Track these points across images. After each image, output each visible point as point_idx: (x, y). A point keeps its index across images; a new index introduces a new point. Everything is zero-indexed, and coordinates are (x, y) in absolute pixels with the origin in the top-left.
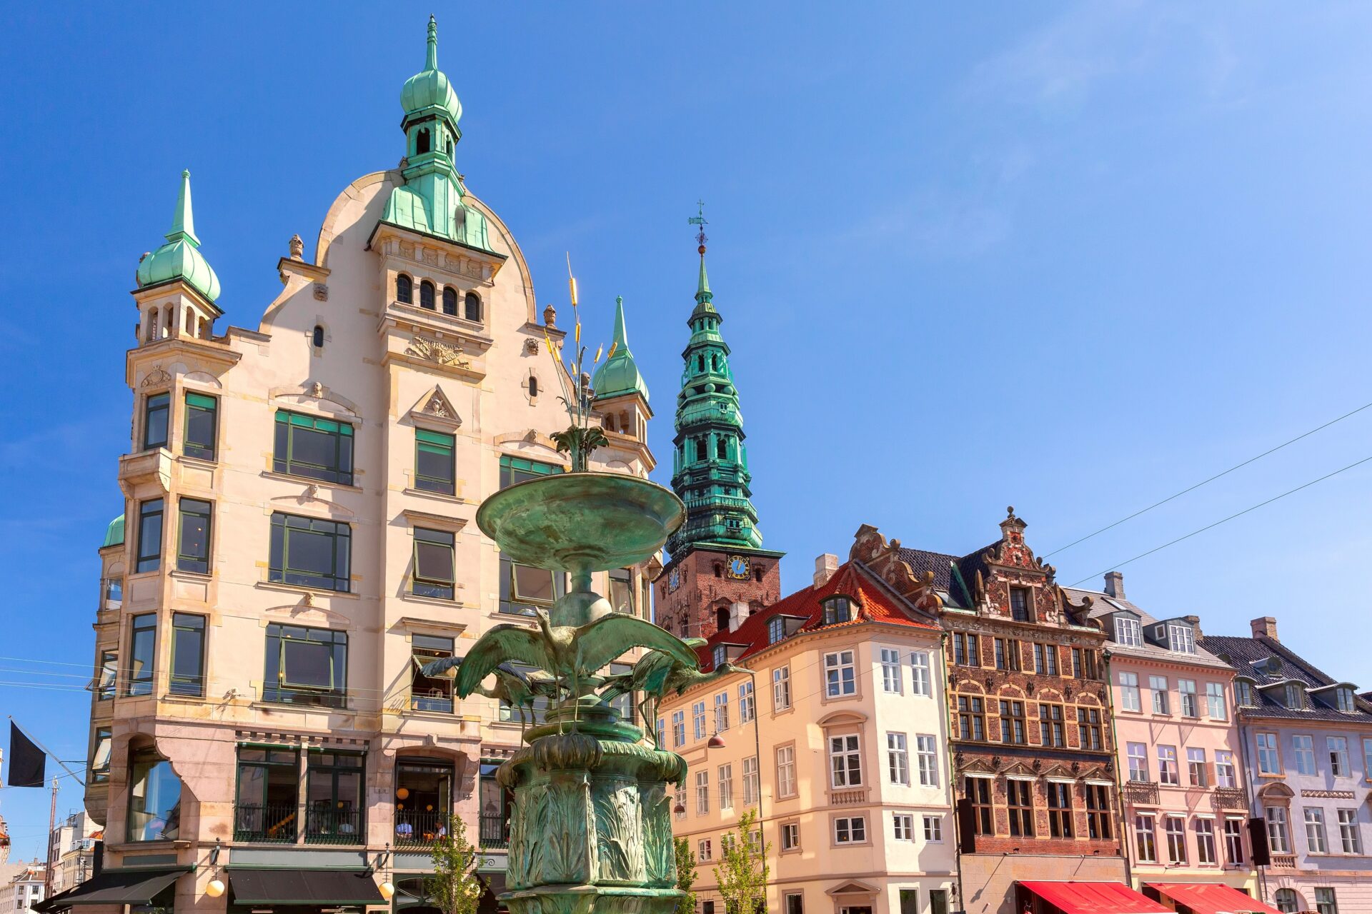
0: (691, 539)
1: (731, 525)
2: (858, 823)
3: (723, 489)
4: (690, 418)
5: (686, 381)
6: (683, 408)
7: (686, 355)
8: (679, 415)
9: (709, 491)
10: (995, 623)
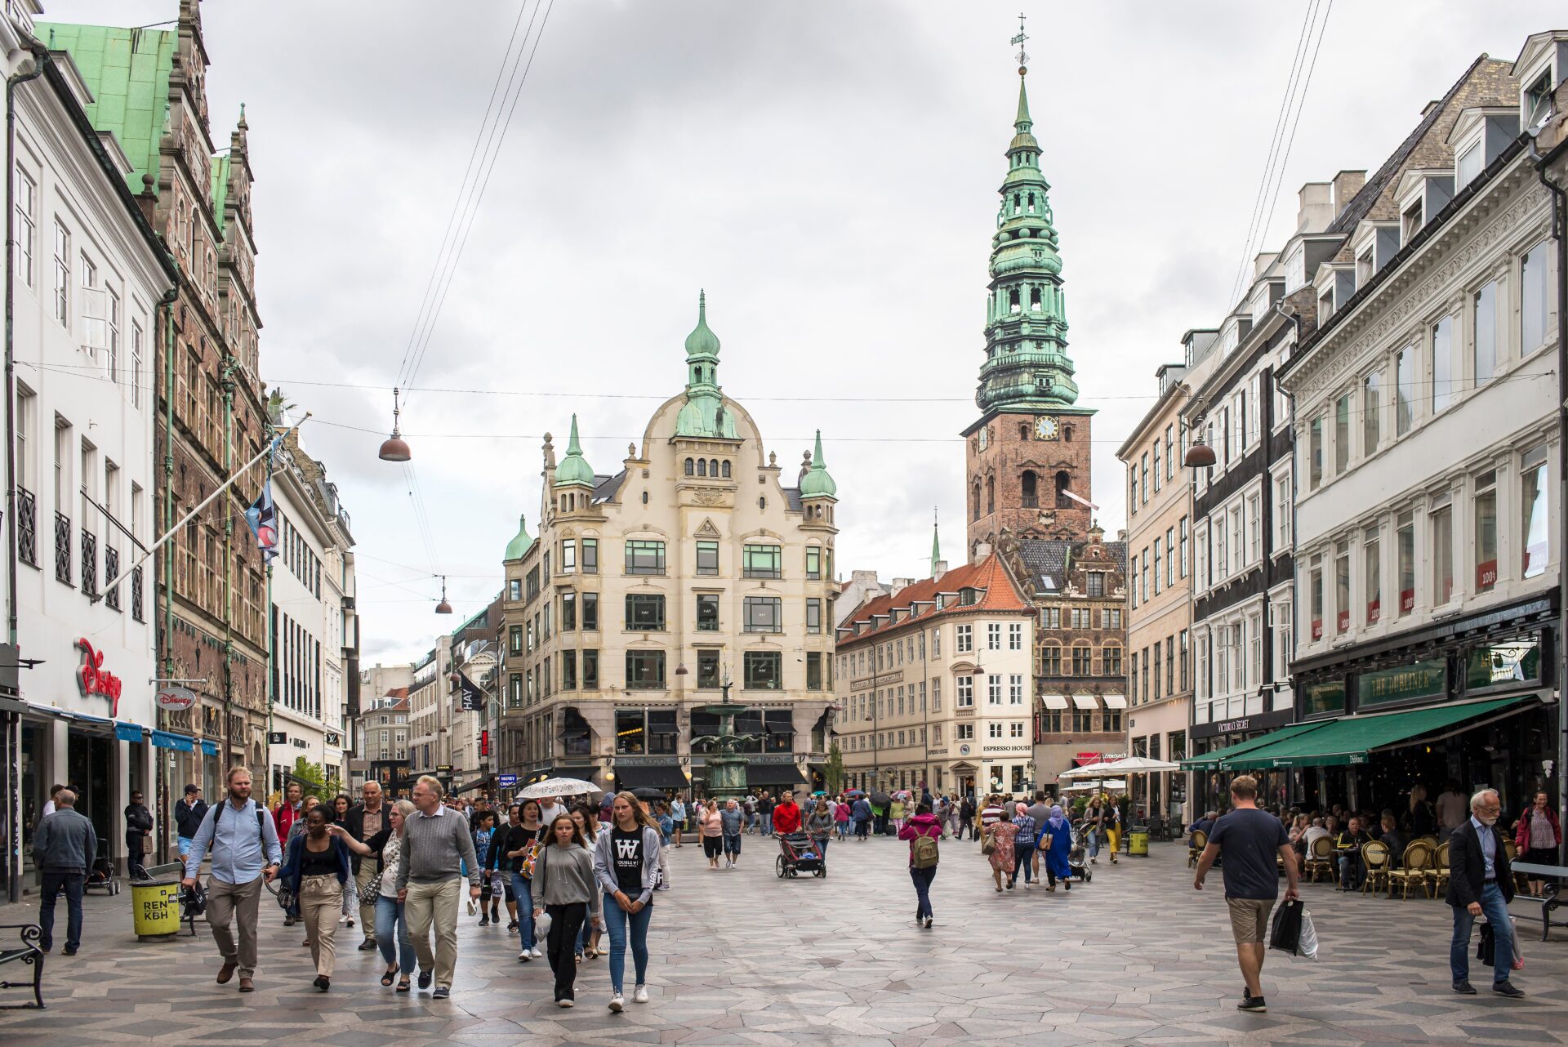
0: (999, 397)
1: (1041, 383)
2: (970, 728)
3: (1034, 343)
4: (1002, 266)
5: (1002, 220)
6: (997, 253)
7: (1004, 190)
8: (992, 260)
9: (1020, 347)
10: (1074, 600)
